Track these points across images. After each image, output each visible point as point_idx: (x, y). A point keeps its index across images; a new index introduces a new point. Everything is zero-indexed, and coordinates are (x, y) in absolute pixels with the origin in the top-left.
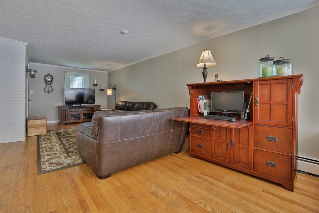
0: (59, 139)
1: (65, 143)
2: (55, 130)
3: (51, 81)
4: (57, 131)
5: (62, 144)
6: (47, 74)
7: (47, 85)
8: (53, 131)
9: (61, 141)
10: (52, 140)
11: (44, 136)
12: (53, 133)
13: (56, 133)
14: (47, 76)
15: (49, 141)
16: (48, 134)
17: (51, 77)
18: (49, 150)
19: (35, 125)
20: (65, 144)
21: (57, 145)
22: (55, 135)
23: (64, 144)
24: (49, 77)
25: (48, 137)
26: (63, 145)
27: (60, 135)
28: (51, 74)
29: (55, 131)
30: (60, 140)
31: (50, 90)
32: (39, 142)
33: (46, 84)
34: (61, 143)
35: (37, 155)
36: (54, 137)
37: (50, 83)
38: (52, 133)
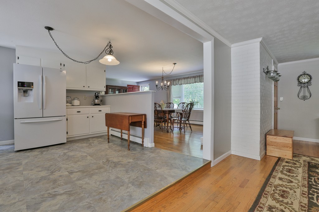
0: (309, 178)
1: (316, 195)
2: (309, 156)
3: (309, 82)
4: (313, 160)
5: (309, 194)
6: (301, 73)
7: (302, 89)
8: (304, 158)
9: (310, 187)
10: (295, 175)
11: (287, 162)
12: (304, 161)
13: (309, 163)
14: (301, 77)
15: (289, 176)
16: (293, 160)
17: (308, 76)
18: (278, 197)
19: (275, 142)
20: (315, 197)
21: (298, 191)
22: (305, 166)
23: (313, 198)
24: (304, 77)
25: (291, 166)
26: (309, 198)
27: (314, 169)
28: (307, 73)
29: (308, 159)
30: (309, 182)
31: (307, 94)
32: (273, 172)
33: (300, 87)
34: (309, 191)
35: (256, 196)
36: (300, 170)
37: (306, 85)
38: (301, 161)
